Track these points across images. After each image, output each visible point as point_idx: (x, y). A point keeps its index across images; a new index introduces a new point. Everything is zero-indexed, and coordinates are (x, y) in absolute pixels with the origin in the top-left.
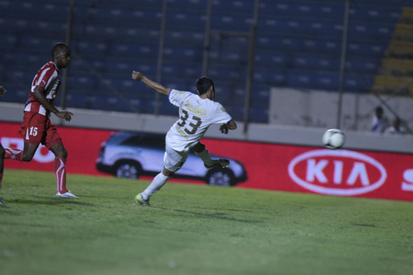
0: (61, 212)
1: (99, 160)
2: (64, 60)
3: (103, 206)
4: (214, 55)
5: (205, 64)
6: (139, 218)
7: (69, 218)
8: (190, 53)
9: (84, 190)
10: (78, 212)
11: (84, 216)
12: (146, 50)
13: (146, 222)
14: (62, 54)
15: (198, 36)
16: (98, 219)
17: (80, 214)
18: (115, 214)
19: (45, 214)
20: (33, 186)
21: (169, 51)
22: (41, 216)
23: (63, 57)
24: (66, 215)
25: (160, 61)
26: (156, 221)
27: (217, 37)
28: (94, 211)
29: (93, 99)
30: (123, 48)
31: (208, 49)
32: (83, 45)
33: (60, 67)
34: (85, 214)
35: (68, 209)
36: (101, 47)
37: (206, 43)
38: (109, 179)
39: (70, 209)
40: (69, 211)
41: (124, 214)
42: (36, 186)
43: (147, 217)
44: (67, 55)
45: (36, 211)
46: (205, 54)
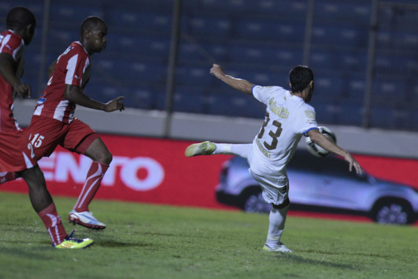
0: (166, 262)
1: (219, 187)
2: (97, 41)
3: (224, 252)
4: (384, 37)
5: (371, 51)
6: (277, 270)
7: (177, 270)
8: (350, 34)
9: (198, 230)
10: (191, 261)
11: (197, 267)
12: (287, 30)
13: (286, 275)
14: (95, 32)
15: (362, 10)
16: (218, 271)
17: (192, 264)
18: (242, 264)
19: (142, 264)
20: (125, 223)
21: (319, 32)
22: (137, 267)
23: (96, 37)
24: (171, 265)
25: (307, 46)
26: (300, 275)
27: (389, 12)
28: (211, 260)
29: (211, 100)
30: (254, 27)
31: (376, 28)
32: (198, 23)
33: (92, 51)
34: (199, 264)
35: (174, 256)
36: (224, 25)
37: (373, 20)
38: (235, 214)
39: (179, 257)
40: (176, 260)
41: (255, 265)
42: (130, 224)
43: (288, 269)
44: (103, 34)
45: (129, 260)
46: (372, 36)
